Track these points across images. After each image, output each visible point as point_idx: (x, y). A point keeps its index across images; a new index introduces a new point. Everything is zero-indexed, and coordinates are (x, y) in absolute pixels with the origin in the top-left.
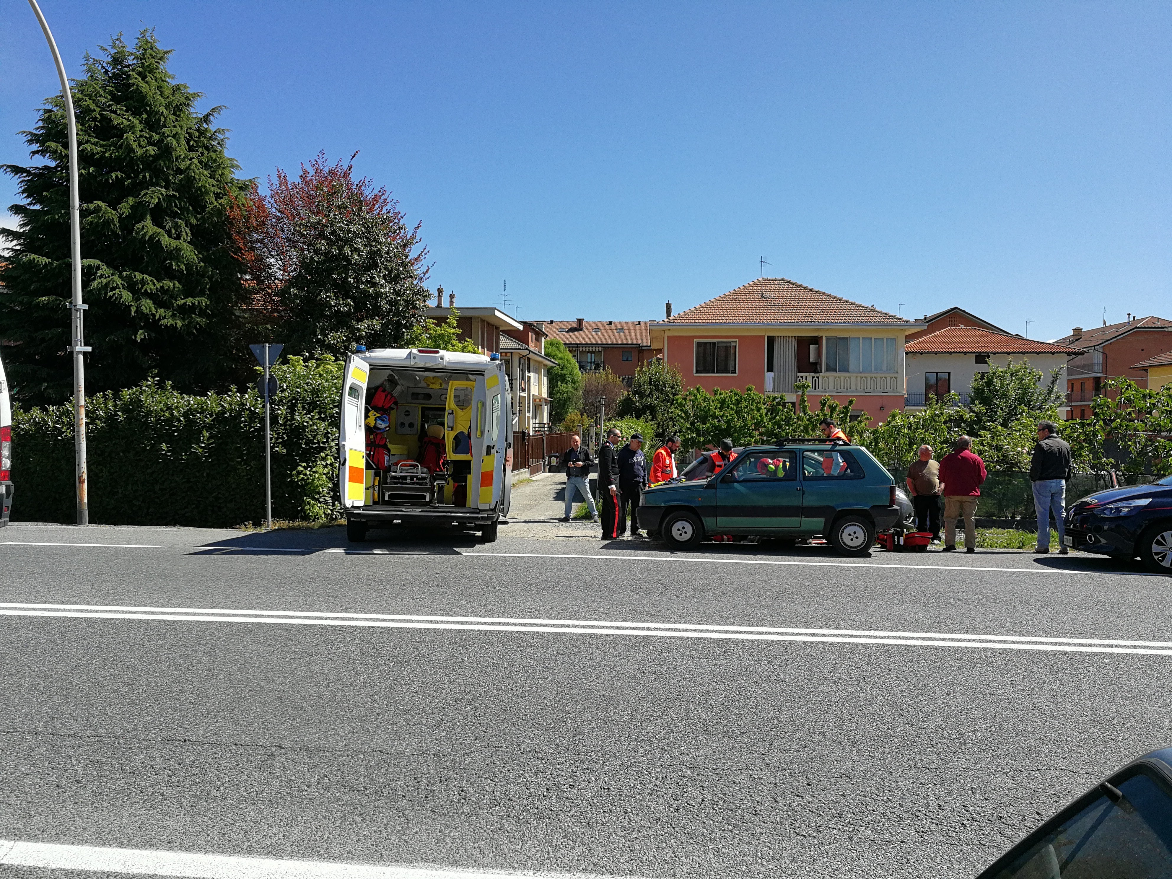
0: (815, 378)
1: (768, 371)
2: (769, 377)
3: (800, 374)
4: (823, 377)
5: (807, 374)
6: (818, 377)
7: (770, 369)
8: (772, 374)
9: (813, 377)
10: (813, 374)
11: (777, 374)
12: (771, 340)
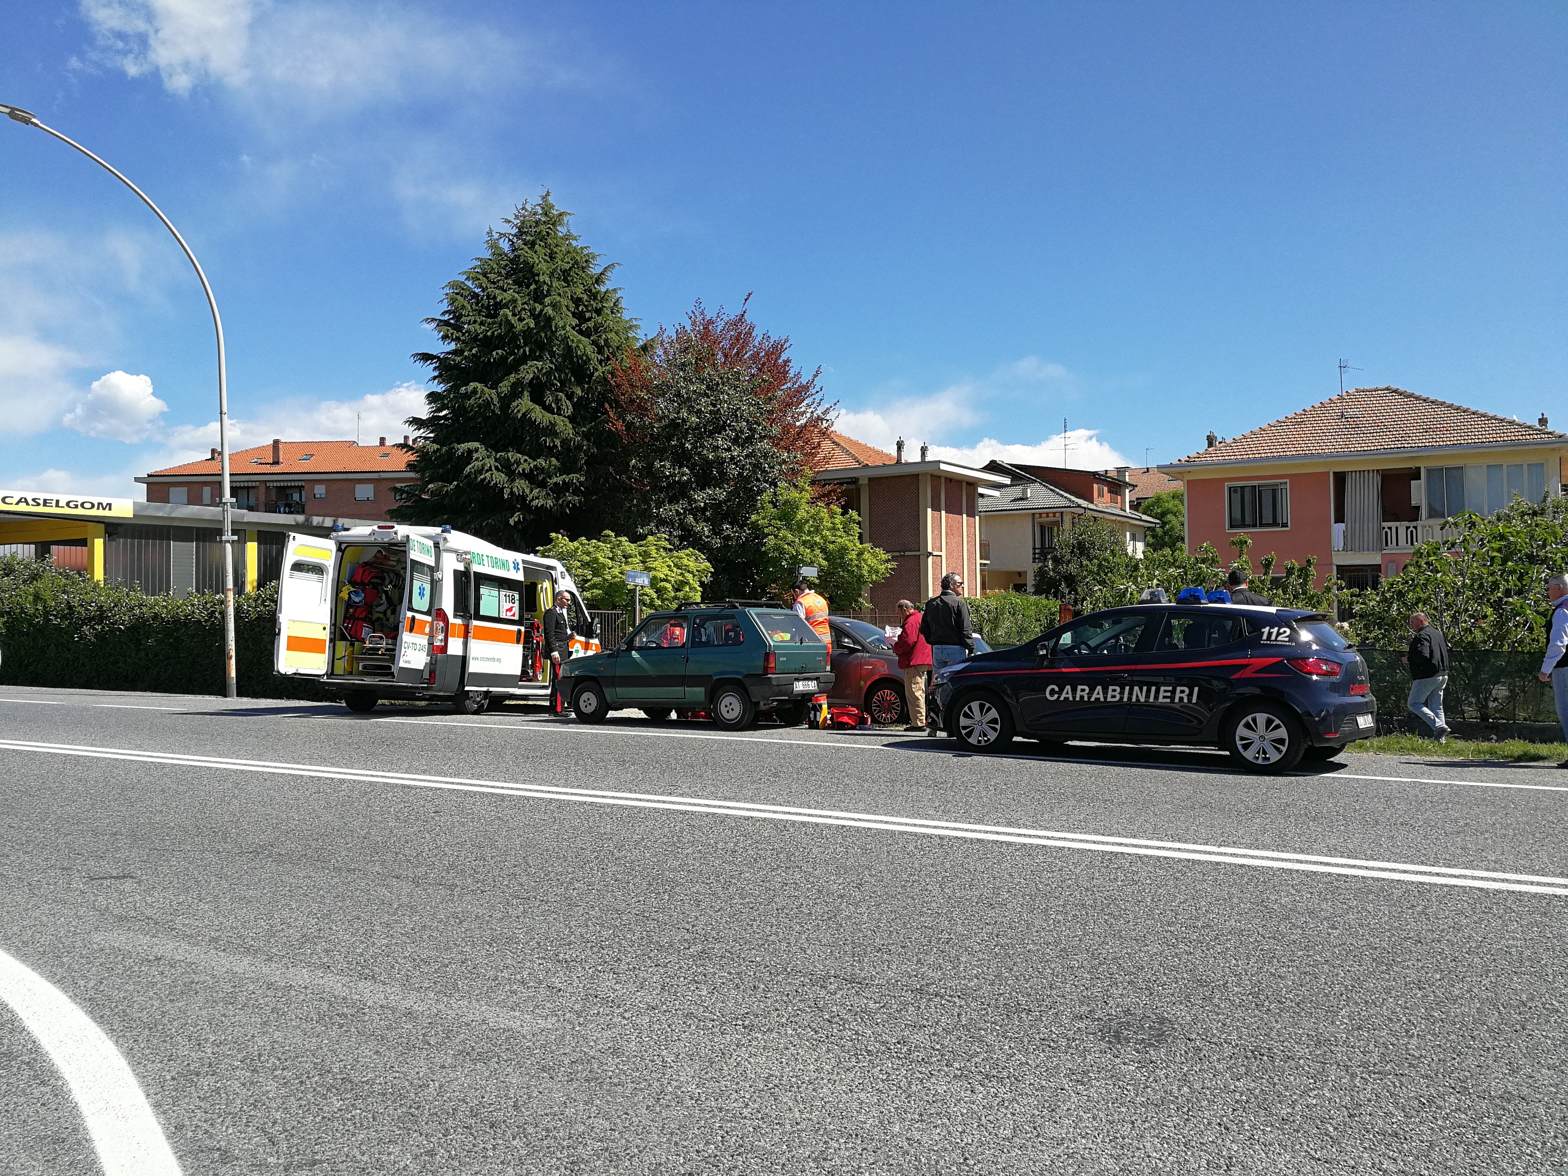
0: (1412, 529)
1: (1335, 522)
2: (1338, 530)
3: (1386, 524)
4: (1424, 527)
5: (1397, 524)
6: (1415, 528)
7: (1340, 519)
8: (1342, 526)
9: (1407, 528)
10: (1407, 524)
11: (1349, 525)
12: (1340, 479)
